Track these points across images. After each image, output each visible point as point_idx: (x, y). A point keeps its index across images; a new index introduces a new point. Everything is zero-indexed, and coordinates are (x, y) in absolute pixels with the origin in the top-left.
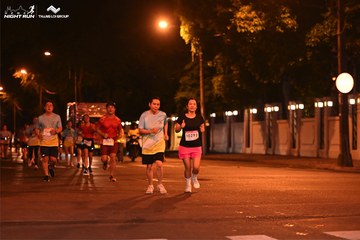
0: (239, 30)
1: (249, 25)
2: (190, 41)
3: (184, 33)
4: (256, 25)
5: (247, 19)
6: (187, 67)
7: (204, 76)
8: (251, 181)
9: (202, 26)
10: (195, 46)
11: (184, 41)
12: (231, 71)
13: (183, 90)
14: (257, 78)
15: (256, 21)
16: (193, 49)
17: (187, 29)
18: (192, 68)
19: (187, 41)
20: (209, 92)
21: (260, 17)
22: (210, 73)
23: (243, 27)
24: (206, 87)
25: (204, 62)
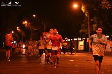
0: (103, 8)
1: (106, 6)
2: (85, 12)
3: (83, 9)
4: (108, 6)
5: (105, 4)
6: (84, 21)
7: (90, 24)
8: (107, 61)
9: (89, 6)
10: (87, 13)
11: (83, 12)
12: (99, 22)
13: (82, 29)
14: (109, 25)
15: (109, 5)
16: (86, 15)
17: (84, 8)
18: (86, 21)
19: (84, 12)
20: (92, 30)
21: (110, 3)
22: (92, 23)
23: (104, 7)
24: (91, 28)
25: (90, 19)
